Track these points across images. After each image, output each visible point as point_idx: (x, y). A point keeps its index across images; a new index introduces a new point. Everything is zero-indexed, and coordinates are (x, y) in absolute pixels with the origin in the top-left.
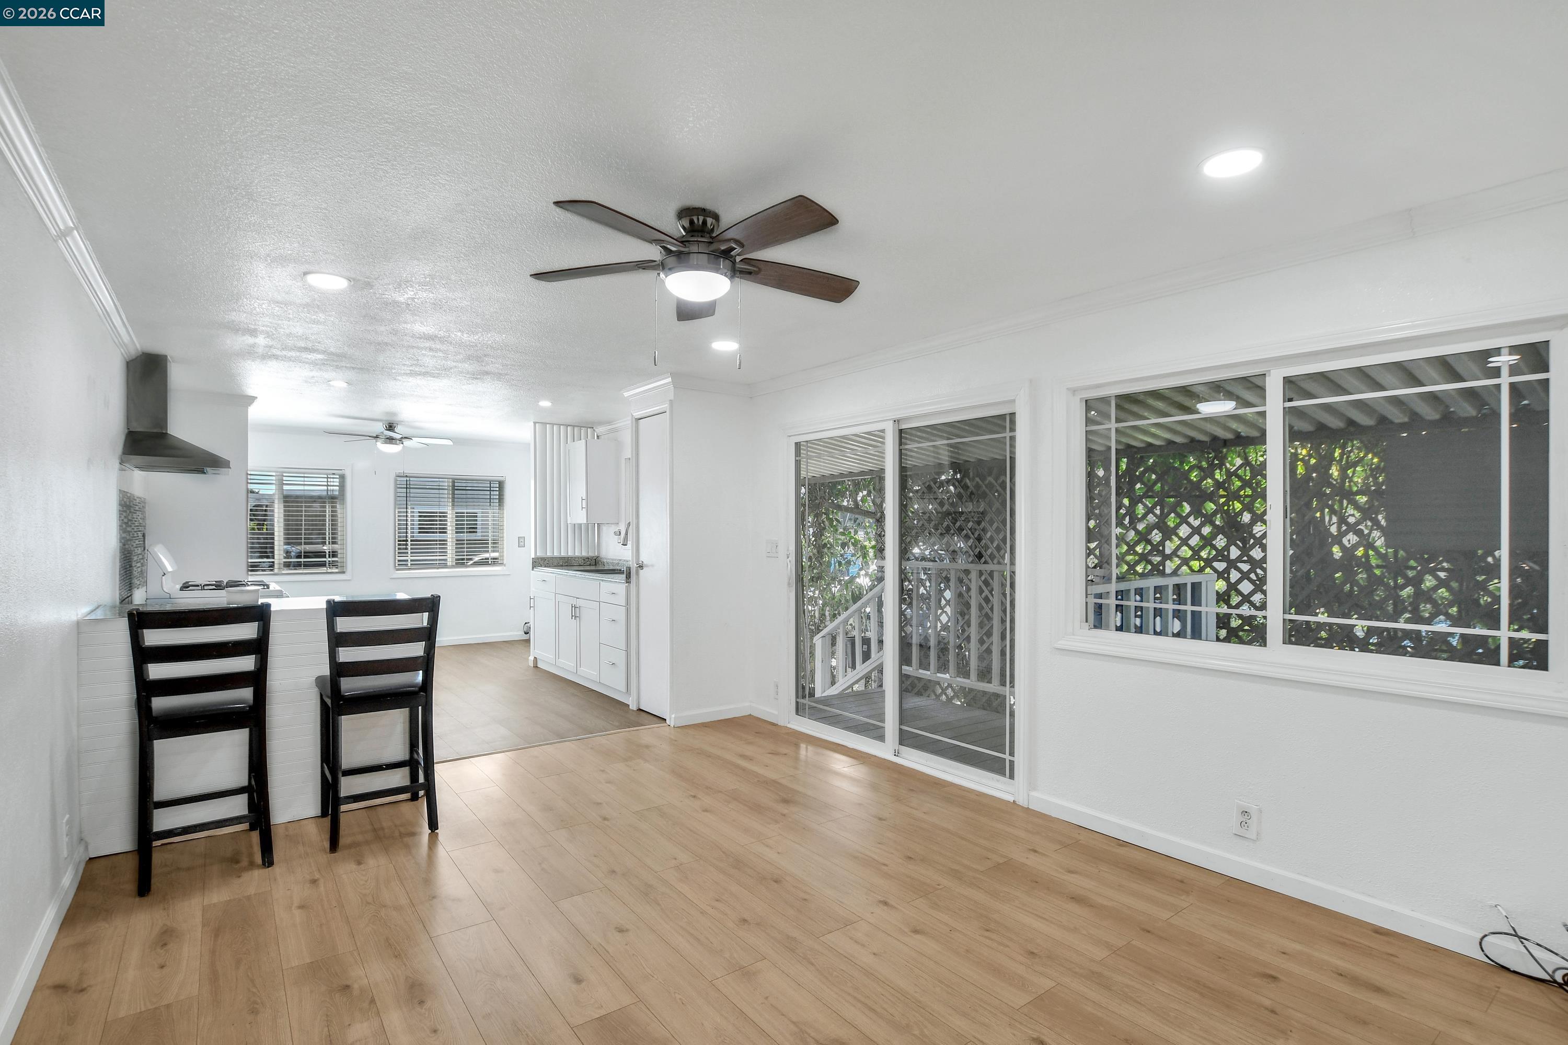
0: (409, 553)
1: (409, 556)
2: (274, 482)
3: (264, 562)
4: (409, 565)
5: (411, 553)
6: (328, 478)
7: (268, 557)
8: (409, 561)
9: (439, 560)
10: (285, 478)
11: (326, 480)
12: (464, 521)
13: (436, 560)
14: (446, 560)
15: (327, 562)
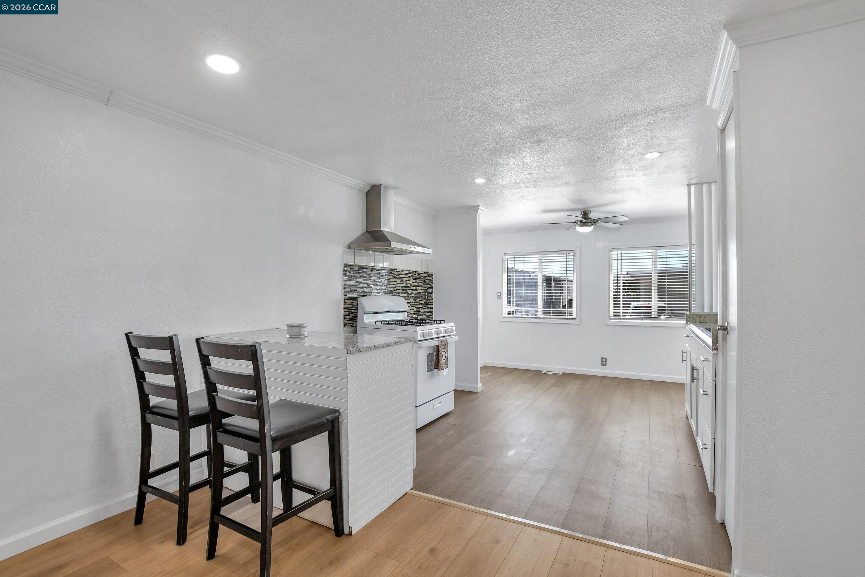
0: (622, 307)
1: (622, 309)
2: (537, 261)
3: (532, 310)
4: (622, 316)
5: (623, 307)
7: (534, 307)
8: (622, 313)
9: (644, 313)
10: (543, 258)
11: (566, 257)
12: (665, 282)
13: (642, 313)
14: (651, 313)
15: (567, 311)
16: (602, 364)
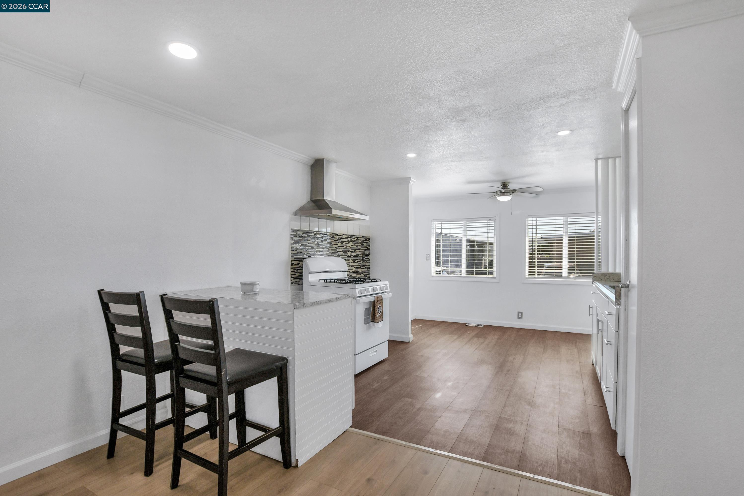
0: (536, 267)
2: (461, 226)
4: (536, 275)
6: (488, 222)
7: (460, 267)
8: (536, 272)
10: (467, 224)
11: (487, 223)
12: (574, 245)
13: (554, 273)
14: (562, 272)
15: (488, 271)
16: (518, 317)
